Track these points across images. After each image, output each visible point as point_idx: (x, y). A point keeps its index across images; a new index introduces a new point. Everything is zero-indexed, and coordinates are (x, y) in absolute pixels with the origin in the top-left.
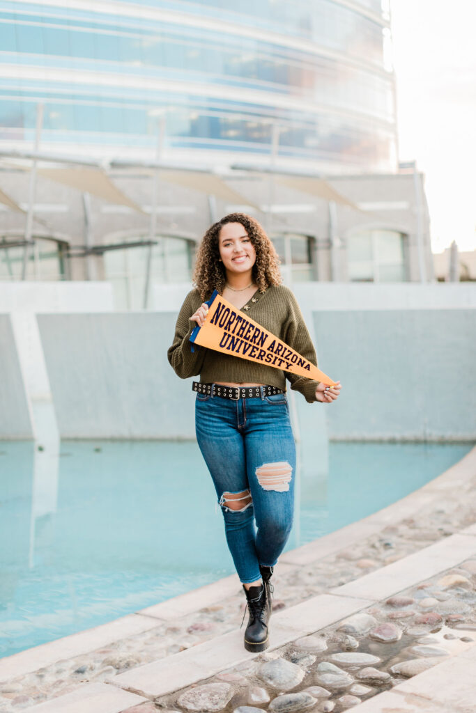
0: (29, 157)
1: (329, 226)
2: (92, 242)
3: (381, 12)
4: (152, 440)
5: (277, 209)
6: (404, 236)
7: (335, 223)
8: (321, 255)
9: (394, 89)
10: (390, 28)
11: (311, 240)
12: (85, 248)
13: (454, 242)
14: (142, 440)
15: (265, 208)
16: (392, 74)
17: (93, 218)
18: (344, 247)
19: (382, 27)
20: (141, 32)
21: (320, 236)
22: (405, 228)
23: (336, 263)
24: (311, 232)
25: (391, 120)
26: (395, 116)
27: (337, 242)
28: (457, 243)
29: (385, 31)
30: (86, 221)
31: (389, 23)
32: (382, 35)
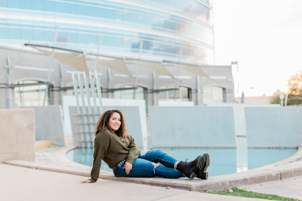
0: (95, 55)
1: (197, 84)
2: (110, 87)
3: (209, 4)
4: (186, 148)
5: (180, 77)
6: (224, 89)
7: (199, 83)
8: (193, 95)
9: (213, 33)
10: (212, 10)
11: (189, 90)
12: (107, 89)
13: (243, 92)
14: (182, 148)
15: (176, 77)
16: (213, 27)
17: (111, 78)
18: (202, 93)
19: (209, 9)
20: (122, 8)
21: (193, 88)
22: (224, 86)
23: (199, 99)
24: (190, 87)
25: (212, 45)
26: (213, 43)
27: (199, 91)
28: (244, 93)
29: (211, 11)
30: (108, 79)
31: (212, 7)
32: (210, 12)
